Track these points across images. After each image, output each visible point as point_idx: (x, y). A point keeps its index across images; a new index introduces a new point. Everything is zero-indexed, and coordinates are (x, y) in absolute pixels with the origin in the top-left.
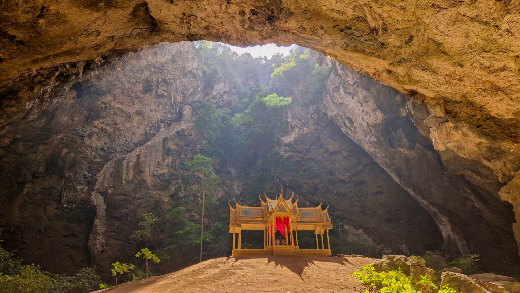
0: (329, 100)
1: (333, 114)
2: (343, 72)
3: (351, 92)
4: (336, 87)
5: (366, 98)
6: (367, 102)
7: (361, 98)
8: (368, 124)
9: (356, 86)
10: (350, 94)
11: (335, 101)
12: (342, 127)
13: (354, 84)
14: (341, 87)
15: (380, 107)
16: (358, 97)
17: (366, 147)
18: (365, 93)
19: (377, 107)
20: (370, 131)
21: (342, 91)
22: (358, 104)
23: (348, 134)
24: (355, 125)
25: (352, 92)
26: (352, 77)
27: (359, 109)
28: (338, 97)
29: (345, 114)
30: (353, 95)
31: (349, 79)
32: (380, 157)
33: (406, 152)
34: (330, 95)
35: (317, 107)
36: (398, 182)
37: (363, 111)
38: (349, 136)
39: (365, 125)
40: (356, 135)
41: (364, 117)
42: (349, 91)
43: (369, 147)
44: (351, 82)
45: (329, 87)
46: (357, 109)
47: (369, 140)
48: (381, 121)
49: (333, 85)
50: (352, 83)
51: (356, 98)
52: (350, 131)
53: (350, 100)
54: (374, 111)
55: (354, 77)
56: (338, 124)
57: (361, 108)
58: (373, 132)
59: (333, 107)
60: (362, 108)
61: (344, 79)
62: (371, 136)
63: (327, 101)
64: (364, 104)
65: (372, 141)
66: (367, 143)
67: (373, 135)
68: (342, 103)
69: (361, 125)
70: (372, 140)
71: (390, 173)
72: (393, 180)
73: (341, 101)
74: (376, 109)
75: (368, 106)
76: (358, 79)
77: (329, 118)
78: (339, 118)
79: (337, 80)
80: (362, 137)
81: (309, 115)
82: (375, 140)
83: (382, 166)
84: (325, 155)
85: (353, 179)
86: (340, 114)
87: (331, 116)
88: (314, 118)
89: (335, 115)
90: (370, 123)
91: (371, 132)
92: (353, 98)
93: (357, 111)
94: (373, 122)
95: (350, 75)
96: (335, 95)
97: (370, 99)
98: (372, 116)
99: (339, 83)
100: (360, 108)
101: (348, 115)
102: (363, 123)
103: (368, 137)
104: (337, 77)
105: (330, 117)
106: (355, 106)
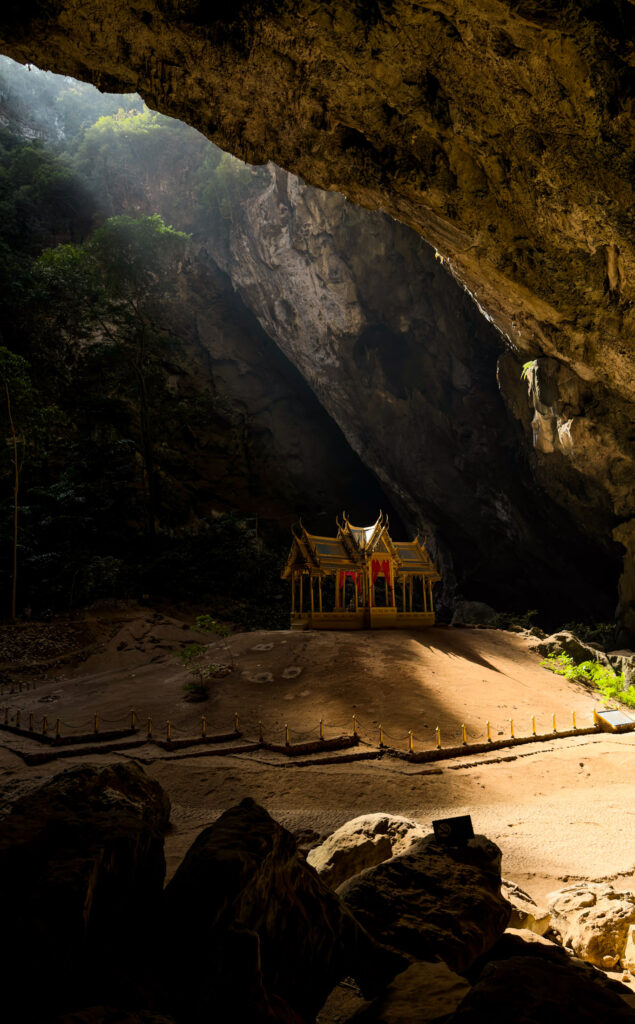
0: (248, 250)
1: (248, 281)
2: (301, 202)
3: (307, 251)
4: (272, 226)
5: (336, 273)
6: (336, 282)
7: (326, 270)
8: (329, 328)
9: (321, 240)
10: (302, 253)
11: (262, 257)
12: (262, 315)
13: (319, 235)
14: (284, 230)
15: (362, 301)
16: (321, 266)
17: (310, 372)
18: (334, 261)
19: (355, 299)
20: (331, 344)
21: (285, 240)
22: (317, 281)
23: (275, 335)
24: (297, 321)
25: (311, 251)
26: (318, 220)
27: (315, 293)
28: (272, 249)
29: (278, 292)
30: (309, 259)
31: (310, 221)
32: (335, 399)
33: (390, 401)
34: (251, 238)
35: (203, 250)
36: (358, 451)
37: (324, 298)
38: (275, 339)
39: (322, 329)
40: (292, 342)
41: (324, 312)
42: (304, 248)
43: (318, 373)
44: (313, 229)
45: (254, 221)
46: (311, 290)
47: (322, 360)
48: (357, 330)
49: (266, 219)
50: (315, 233)
51: (314, 267)
52: (280, 330)
53: (299, 267)
54: (350, 305)
55: (323, 222)
56: (255, 307)
57: (321, 292)
58: (336, 347)
59: (251, 267)
60: (324, 291)
61: (300, 218)
62: (328, 354)
63: (241, 249)
64: (330, 285)
65: (328, 365)
66: (316, 365)
67: (335, 353)
68: (279, 266)
69: (311, 326)
70: (329, 361)
71: (346, 432)
72: (348, 445)
73: (276, 261)
74: (354, 303)
75: (339, 292)
76: (331, 229)
77: (235, 288)
78: (261, 294)
79: (278, 211)
80: (306, 349)
81: (180, 264)
82: (337, 364)
83: (334, 415)
84: (196, 360)
85: (246, 422)
86: (266, 288)
87: (242, 284)
88: (190, 272)
89: (253, 286)
90: (334, 328)
91: (332, 348)
92: (308, 264)
93: (310, 295)
94: (342, 328)
95: (317, 214)
96: (265, 243)
97: (344, 278)
98: (344, 316)
99: (282, 220)
100: (319, 290)
101: (285, 295)
102: (317, 322)
103: (321, 354)
104: (281, 205)
105: (238, 285)
106: (309, 283)
